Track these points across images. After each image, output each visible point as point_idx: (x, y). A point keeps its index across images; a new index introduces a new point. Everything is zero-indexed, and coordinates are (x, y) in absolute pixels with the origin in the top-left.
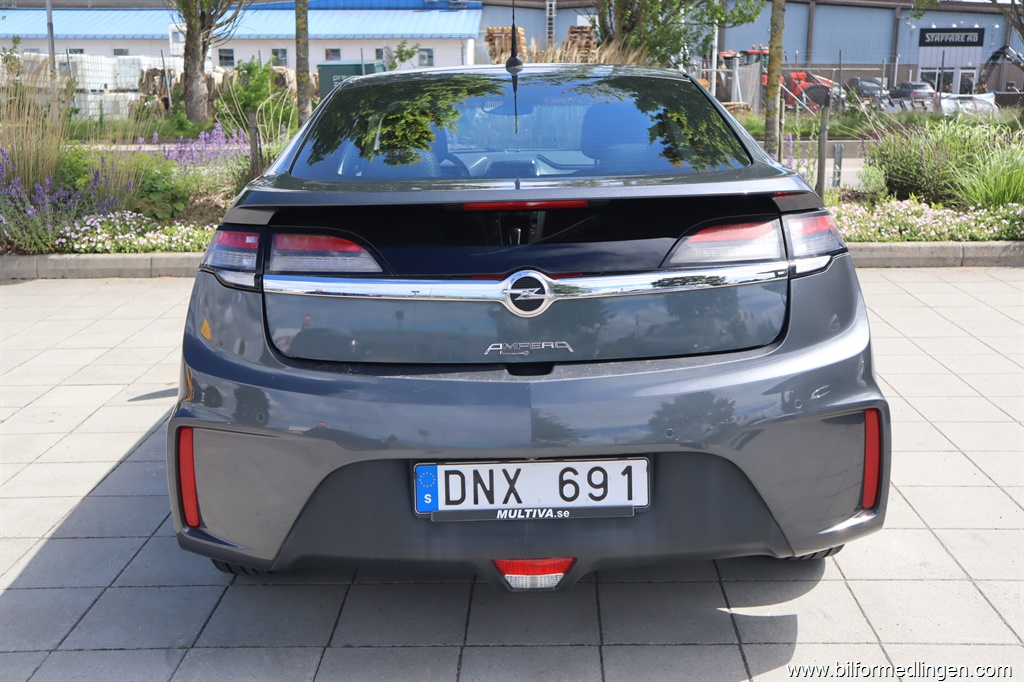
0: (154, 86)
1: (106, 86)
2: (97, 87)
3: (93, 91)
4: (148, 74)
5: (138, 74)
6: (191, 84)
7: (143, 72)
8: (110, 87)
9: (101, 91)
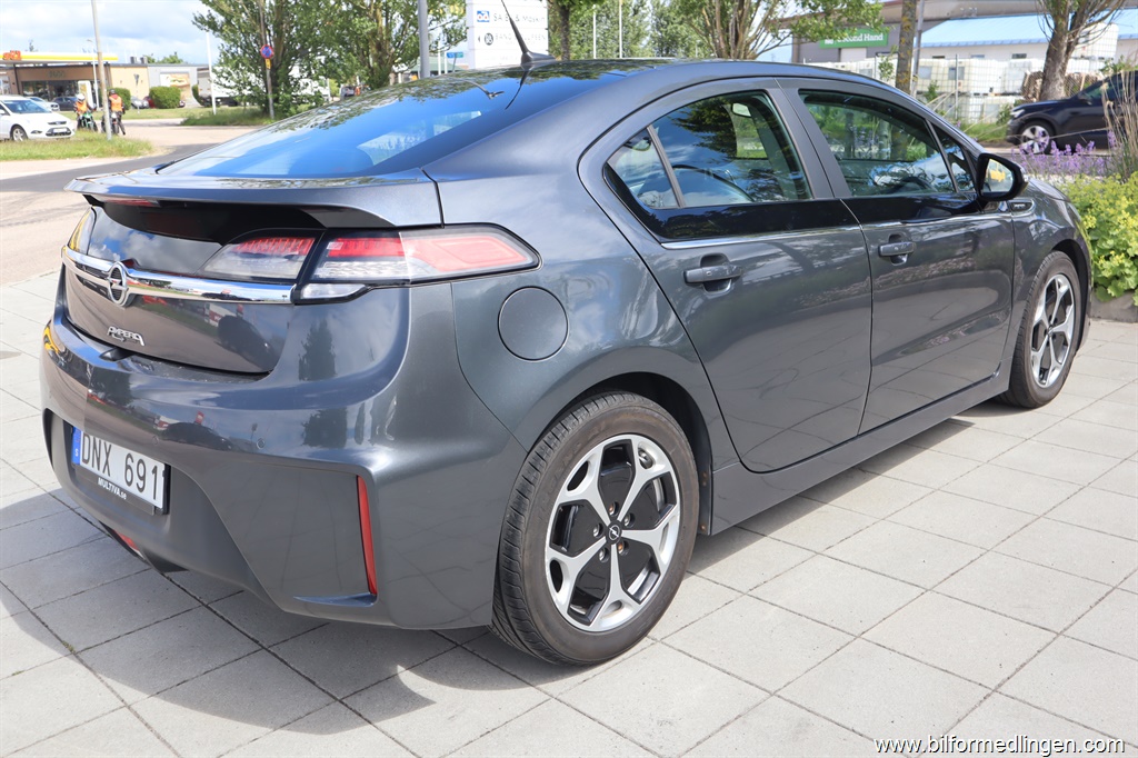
0: (1035, 89)
1: (991, 90)
2: (981, 91)
3: (975, 94)
4: (1031, 76)
5: (1022, 76)
6: (1047, 87)
7: (1026, 75)
8: (995, 91)
9: (986, 95)
